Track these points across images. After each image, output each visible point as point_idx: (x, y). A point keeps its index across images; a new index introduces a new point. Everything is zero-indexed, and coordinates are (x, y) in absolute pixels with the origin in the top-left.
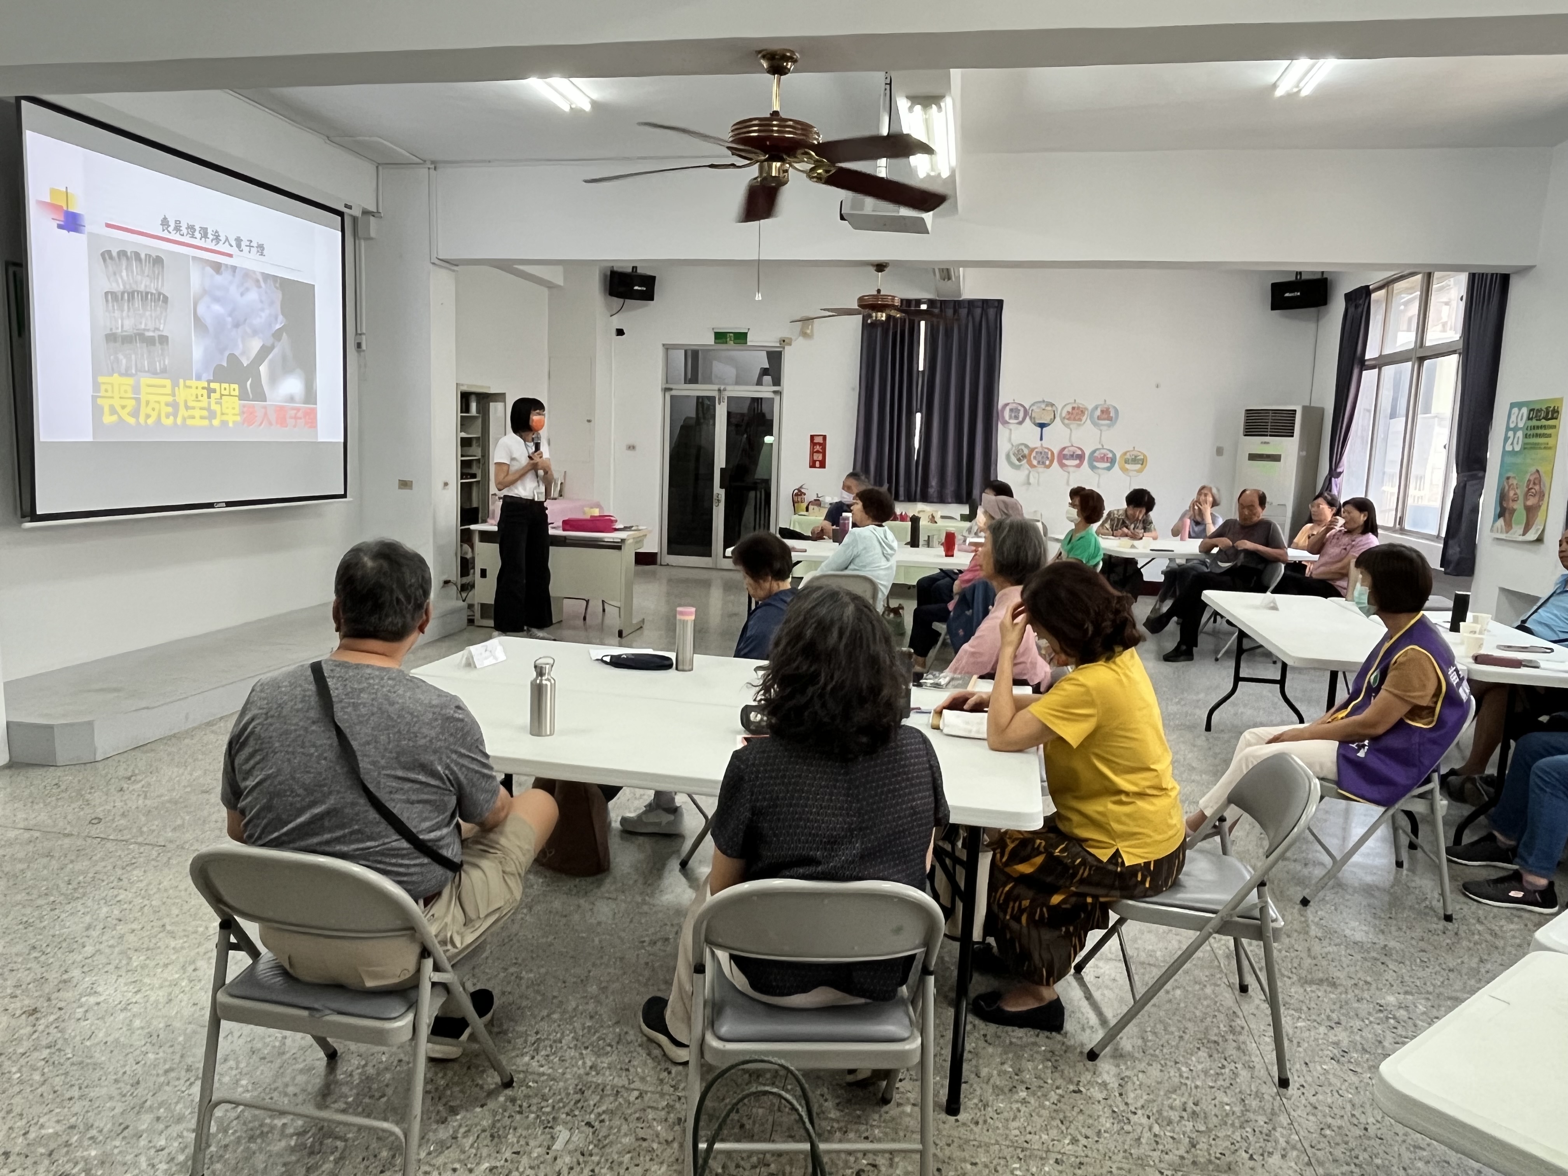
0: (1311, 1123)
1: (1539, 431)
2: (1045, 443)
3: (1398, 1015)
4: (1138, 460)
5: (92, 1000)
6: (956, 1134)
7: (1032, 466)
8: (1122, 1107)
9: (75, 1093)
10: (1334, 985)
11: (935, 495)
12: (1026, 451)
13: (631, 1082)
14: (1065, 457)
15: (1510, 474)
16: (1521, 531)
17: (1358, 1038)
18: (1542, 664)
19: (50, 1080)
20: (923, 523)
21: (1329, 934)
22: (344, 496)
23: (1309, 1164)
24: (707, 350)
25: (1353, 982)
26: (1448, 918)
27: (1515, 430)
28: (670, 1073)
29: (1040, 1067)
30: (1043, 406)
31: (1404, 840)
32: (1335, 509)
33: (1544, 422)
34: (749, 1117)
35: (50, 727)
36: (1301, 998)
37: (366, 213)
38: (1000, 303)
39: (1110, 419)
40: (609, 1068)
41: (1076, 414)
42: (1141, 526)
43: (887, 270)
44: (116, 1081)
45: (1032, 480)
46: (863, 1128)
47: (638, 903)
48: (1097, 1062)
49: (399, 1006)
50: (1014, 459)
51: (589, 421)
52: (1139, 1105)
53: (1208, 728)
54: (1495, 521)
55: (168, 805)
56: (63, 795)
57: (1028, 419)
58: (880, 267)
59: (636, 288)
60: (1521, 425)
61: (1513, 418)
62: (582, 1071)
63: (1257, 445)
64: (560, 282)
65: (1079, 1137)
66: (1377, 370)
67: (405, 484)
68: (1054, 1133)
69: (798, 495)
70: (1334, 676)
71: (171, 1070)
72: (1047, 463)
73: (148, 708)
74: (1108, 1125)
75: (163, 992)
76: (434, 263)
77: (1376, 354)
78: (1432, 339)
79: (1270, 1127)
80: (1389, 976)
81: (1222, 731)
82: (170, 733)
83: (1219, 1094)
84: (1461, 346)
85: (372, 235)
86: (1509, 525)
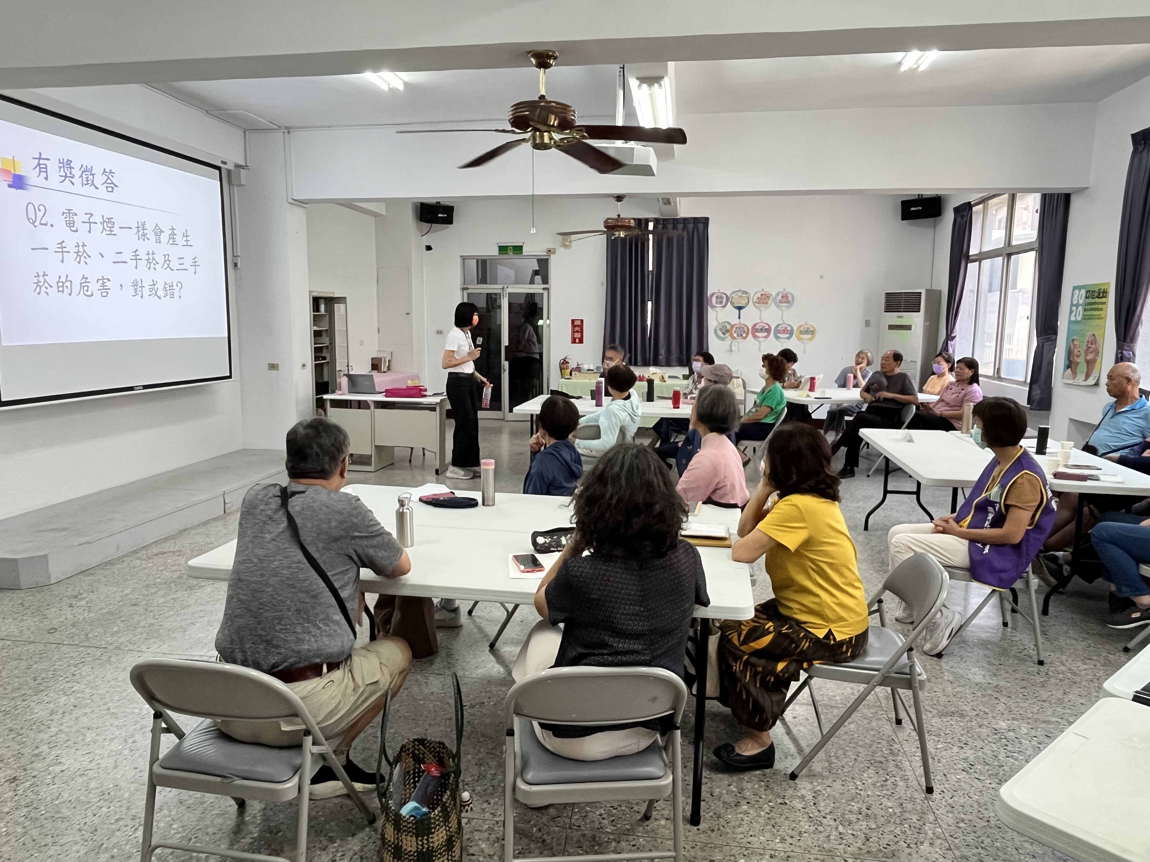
0: (950, 819)
1: (1094, 307)
2: (742, 321)
3: (1008, 736)
4: (810, 331)
5: (58, 768)
6: (697, 839)
7: (733, 338)
8: (816, 813)
9: (49, 840)
10: (962, 716)
11: (664, 361)
12: (729, 327)
14: (757, 330)
15: (1074, 337)
16: (1084, 378)
17: (980, 754)
18: (1102, 477)
19: (30, 832)
20: (657, 382)
21: (957, 678)
22: (230, 377)
23: (949, 849)
24: (493, 260)
25: (975, 713)
26: (1041, 663)
27: (1077, 306)
28: (489, 804)
29: (756, 786)
30: (740, 294)
31: (1008, 606)
32: (950, 365)
33: (1097, 300)
34: (548, 834)
35: (15, 561)
36: (940, 727)
37: (237, 166)
38: (706, 221)
39: (788, 302)
41: (764, 299)
43: (625, 200)
44: (80, 830)
45: (733, 348)
46: (631, 838)
48: (797, 781)
50: (720, 333)
51: (408, 314)
52: (828, 811)
53: (866, 528)
54: (1065, 371)
55: (107, 616)
56: (26, 611)
57: (729, 304)
58: (619, 198)
59: (440, 215)
60: (1081, 302)
61: (1075, 297)
63: (893, 318)
64: (383, 212)
65: (786, 837)
66: (977, 263)
67: (273, 367)
68: (768, 835)
69: (564, 363)
70: (955, 491)
71: (119, 819)
72: (744, 335)
73: (88, 543)
74: (807, 827)
75: (111, 761)
76: (290, 203)
77: (977, 252)
78: (1017, 240)
79: (921, 823)
80: (1001, 707)
81: (876, 530)
82: (104, 561)
83: (885, 801)
84: (1036, 245)
85: (243, 183)
86: (1075, 374)
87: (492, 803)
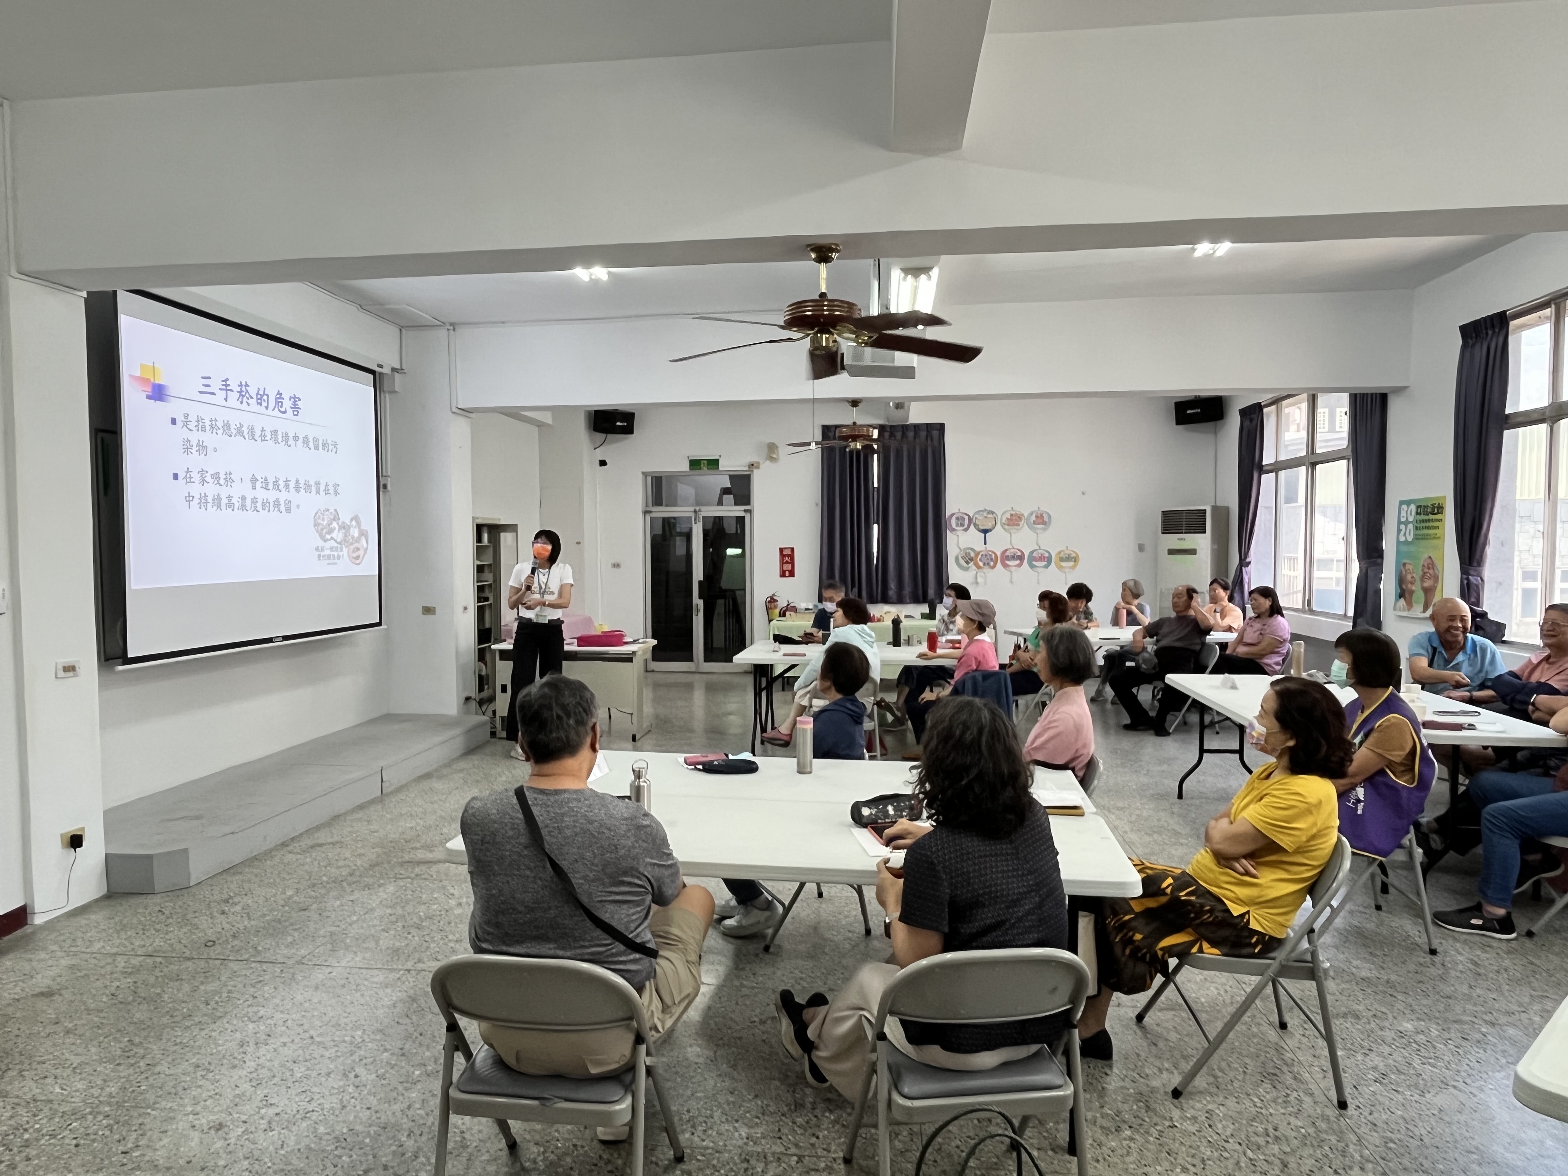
0: (1376, 1139)
1: (1427, 524)
2: (989, 547)
3: (1417, 1039)
4: (1072, 558)
5: (271, 1111)
7: (979, 567)
8: (1216, 1137)
10: (1357, 1017)
11: (897, 597)
12: (972, 554)
13: (787, 1149)
14: (1008, 558)
15: (1405, 561)
16: (1421, 610)
17: (1391, 1061)
18: (1477, 726)
22: (379, 624)
24: (682, 476)
25: (1371, 1013)
26: (1433, 952)
27: (1406, 523)
28: (818, 1138)
30: (985, 514)
33: (1431, 517)
35: (149, 858)
37: (394, 370)
38: (941, 427)
39: (1044, 523)
40: (764, 1138)
41: (1014, 520)
42: (1082, 616)
43: (860, 405)
45: (979, 580)
47: (737, 987)
48: (1181, 1099)
49: (615, 1091)
50: (962, 562)
51: (578, 543)
52: (1229, 1133)
53: (1180, 796)
54: (1396, 601)
55: (273, 924)
56: (170, 921)
57: (972, 526)
58: (855, 403)
59: (618, 424)
60: (1411, 519)
61: (1403, 514)
62: (740, 1143)
63: (1174, 541)
64: (550, 421)
65: (1189, 1167)
66: (1274, 474)
67: (428, 611)
68: (1166, 1165)
69: (771, 602)
72: (992, 564)
73: (232, 833)
74: (1209, 1153)
75: (334, 1099)
76: (454, 413)
77: (1272, 461)
78: (1321, 448)
79: (1343, 1145)
80: (1400, 1006)
81: (1192, 798)
82: (250, 856)
83: (1292, 1120)
84: (1349, 453)
85: (397, 389)
86: (1410, 605)
87: (821, 1137)
